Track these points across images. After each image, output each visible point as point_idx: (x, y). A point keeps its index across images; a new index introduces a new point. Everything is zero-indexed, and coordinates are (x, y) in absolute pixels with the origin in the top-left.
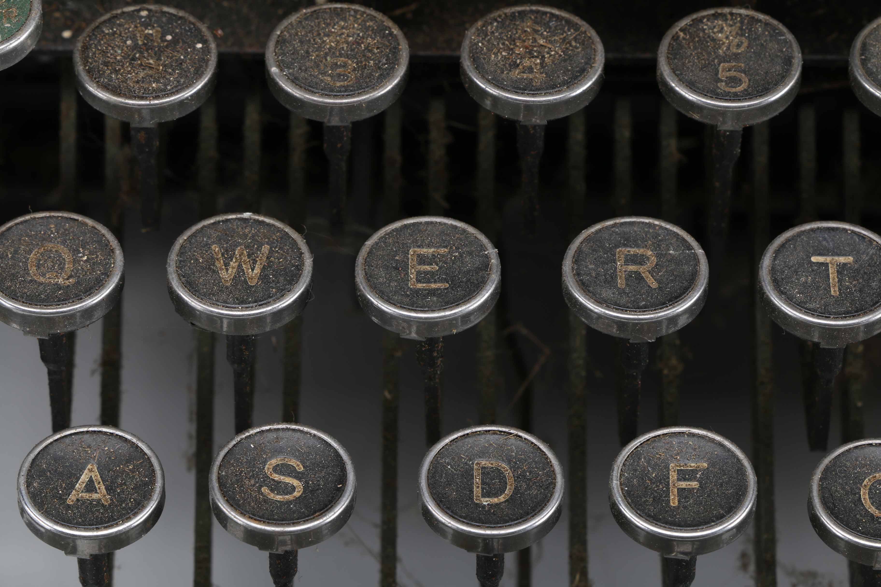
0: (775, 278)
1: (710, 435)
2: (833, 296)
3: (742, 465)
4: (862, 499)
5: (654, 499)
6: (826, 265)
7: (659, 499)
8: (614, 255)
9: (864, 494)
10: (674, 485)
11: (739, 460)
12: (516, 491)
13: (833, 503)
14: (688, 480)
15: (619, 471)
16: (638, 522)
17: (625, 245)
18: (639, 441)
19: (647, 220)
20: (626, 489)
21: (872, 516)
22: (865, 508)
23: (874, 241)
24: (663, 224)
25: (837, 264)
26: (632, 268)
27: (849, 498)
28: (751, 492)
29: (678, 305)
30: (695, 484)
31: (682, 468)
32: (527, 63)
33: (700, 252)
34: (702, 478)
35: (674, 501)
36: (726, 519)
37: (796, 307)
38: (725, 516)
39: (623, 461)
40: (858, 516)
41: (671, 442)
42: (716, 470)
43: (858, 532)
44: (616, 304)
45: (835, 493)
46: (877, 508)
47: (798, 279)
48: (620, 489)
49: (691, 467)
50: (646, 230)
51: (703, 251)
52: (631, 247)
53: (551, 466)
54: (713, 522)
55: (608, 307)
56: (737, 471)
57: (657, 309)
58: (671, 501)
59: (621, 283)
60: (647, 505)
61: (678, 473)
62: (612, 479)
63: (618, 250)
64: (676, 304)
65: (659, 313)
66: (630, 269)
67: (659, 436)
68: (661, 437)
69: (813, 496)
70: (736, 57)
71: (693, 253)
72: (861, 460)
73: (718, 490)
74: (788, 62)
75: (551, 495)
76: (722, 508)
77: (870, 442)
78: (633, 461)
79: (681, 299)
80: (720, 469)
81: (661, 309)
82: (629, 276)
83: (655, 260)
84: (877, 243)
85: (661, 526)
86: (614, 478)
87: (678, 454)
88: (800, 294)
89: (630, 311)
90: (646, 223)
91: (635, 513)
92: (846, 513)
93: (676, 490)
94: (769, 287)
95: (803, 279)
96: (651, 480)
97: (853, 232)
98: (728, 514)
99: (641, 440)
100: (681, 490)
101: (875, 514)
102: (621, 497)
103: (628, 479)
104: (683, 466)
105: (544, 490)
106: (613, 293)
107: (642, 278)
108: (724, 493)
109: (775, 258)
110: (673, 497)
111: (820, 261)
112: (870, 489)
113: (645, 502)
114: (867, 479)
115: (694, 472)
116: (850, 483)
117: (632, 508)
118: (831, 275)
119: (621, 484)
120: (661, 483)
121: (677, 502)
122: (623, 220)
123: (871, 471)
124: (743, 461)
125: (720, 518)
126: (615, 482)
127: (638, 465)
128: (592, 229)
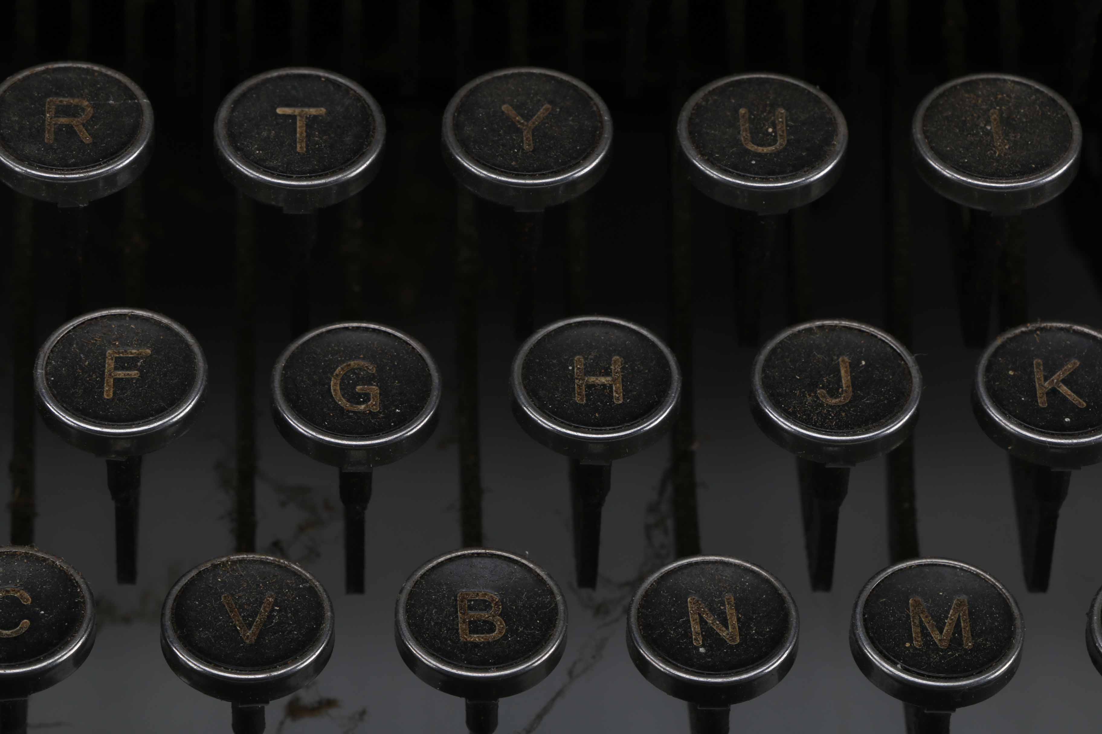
0: (231, 132)
1: (156, 317)
2: (299, 153)
3: (192, 351)
4: (332, 391)
5: (85, 391)
6: (293, 117)
7: (91, 390)
8: (44, 106)
9: (335, 384)
10: (110, 375)
11: (188, 345)
13: (297, 395)
14: (127, 369)
15: (46, 358)
16: (64, 417)
17: (57, 95)
18: (71, 324)
19: (85, 66)
20: (52, 379)
21: (342, 409)
22: (334, 400)
23: (352, 89)
24: (104, 70)
25: (306, 117)
26: (63, 120)
27: (317, 389)
28: (200, 382)
29: (114, 163)
30: (134, 374)
31: (121, 355)
33: (145, 101)
34: (143, 367)
35: (108, 393)
36: (168, 413)
37: (253, 165)
38: (167, 409)
39: (51, 347)
40: (325, 410)
41: (110, 325)
42: (160, 357)
43: (323, 427)
44: (40, 161)
45: (300, 383)
46: (348, 401)
47: (258, 134)
48: (44, 379)
49: (131, 353)
50: (83, 76)
51: (148, 101)
52: (64, 96)
54: (152, 415)
55: (31, 166)
56: (185, 358)
57: (89, 168)
58: (105, 393)
59: (48, 137)
60: (76, 398)
61: (116, 361)
62: (36, 368)
63: (48, 100)
64: (111, 161)
65: (90, 171)
66: (62, 122)
67: (96, 318)
68: (99, 319)
69: (274, 387)
71: (135, 103)
72: (335, 346)
73: (161, 380)
76: (164, 401)
77: (346, 325)
78: (63, 347)
79: (118, 156)
80: (165, 356)
81: (93, 167)
82: (59, 129)
83: (92, 112)
84: (355, 92)
85: (90, 421)
86: (39, 367)
87: (116, 339)
88: (259, 151)
89: (56, 170)
90: (83, 68)
91: (60, 406)
92: (312, 406)
93: (112, 380)
94: (223, 143)
95: (265, 134)
96: (82, 369)
97: (328, 79)
98: (170, 407)
99: (74, 323)
100: (118, 381)
101: (345, 407)
102: (46, 389)
103: (55, 368)
104: (122, 353)
106: (39, 150)
107: (75, 132)
108: (168, 383)
109: (233, 110)
110: (107, 389)
111: (288, 113)
112: (342, 379)
113: (73, 394)
114: (340, 368)
115: (135, 359)
116: (319, 373)
117: (57, 400)
118: (298, 130)
119: (46, 374)
120: (94, 372)
121: (111, 393)
122: (56, 66)
123: (345, 358)
124: (193, 347)
125: (161, 412)
126: (39, 371)
127: (68, 352)
128: (20, 76)
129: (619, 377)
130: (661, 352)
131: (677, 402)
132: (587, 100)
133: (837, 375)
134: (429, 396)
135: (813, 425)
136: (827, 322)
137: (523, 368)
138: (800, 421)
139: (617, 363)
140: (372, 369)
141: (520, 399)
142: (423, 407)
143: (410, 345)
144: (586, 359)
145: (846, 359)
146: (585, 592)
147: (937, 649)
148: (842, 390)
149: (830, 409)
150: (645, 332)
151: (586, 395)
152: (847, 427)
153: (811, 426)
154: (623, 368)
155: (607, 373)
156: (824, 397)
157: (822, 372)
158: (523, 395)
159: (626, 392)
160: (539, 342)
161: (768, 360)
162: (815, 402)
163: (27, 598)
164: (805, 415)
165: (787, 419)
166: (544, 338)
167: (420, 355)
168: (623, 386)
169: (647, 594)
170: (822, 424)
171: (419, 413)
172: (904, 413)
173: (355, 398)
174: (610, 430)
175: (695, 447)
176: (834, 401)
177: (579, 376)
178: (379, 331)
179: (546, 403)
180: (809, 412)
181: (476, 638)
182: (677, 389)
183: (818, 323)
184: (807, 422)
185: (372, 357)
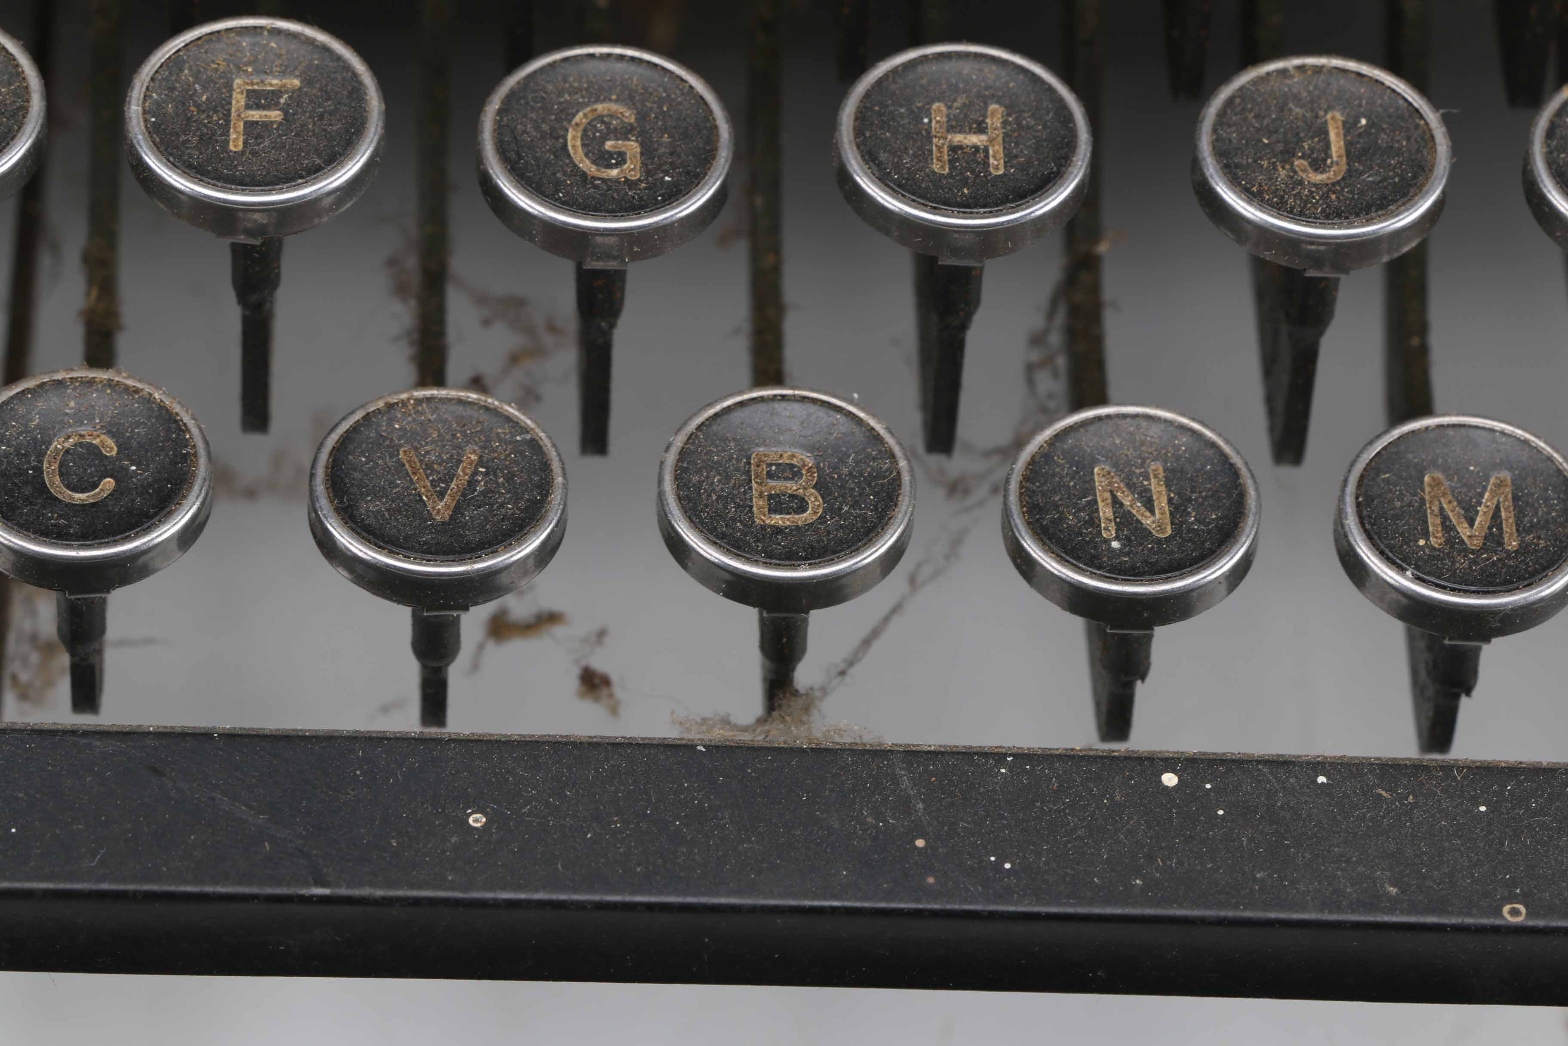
1: (309, 31)
3: (361, 83)
4: (570, 148)
5: (201, 139)
7: (211, 138)
9: (574, 138)
10: (239, 115)
11: (355, 75)
13: (518, 153)
14: (264, 108)
15: (144, 90)
16: (170, 176)
18: (181, 39)
20: (153, 119)
21: (584, 175)
22: (572, 162)
27: (547, 144)
28: (373, 130)
30: (275, 115)
31: (256, 87)
34: (289, 105)
35: (236, 142)
36: (324, 174)
38: (323, 168)
39: (151, 73)
40: (559, 175)
41: (240, 43)
42: (314, 91)
43: (556, 200)
45: (522, 135)
46: (594, 162)
48: (141, 120)
49: (271, 85)
53: (24, 79)
54: (301, 177)
56: (351, 93)
58: (231, 143)
60: (188, 148)
61: (247, 96)
62: (129, 103)
67: (218, 32)
68: (222, 33)
69: (483, 140)
72: (574, 81)
73: (314, 124)
75: (20, 128)
76: (319, 156)
77: (590, 50)
78: (170, 73)
80: (321, 90)
85: (209, 183)
86: (134, 101)
87: (249, 63)
91: (164, 160)
92: (539, 169)
93: (242, 124)
96: (198, 106)
98: (329, 165)
99: (185, 38)
100: (250, 126)
101: (588, 173)
102: (143, 134)
103: (157, 103)
104: (257, 84)
105: (8, 119)
108: (325, 130)
110: (234, 136)
112: (585, 131)
113: (184, 142)
114: (581, 113)
115: (276, 94)
116: (551, 120)
117: (160, 152)
119: (145, 112)
120: (216, 112)
121: (241, 143)
123: (589, 99)
124: (363, 77)
125: (314, 172)
126: (134, 107)
127: (177, 81)
129: (998, 135)
130: (1061, 100)
131: (1085, 175)
133: (1325, 139)
134: (714, 158)
135: (1288, 212)
136: (1311, 61)
137: (856, 119)
138: (1269, 205)
139: (995, 116)
140: (629, 116)
141: (851, 165)
142: (706, 174)
143: (686, 82)
144: (950, 108)
145: (1338, 115)
146: (936, 460)
147: (1465, 550)
148: (1332, 162)
149: (1314, 189)
150: (1037, 69)
151: (950, 161)
152: (1339, 216)
153: (1285, 213)
154: (1005, 123)
155: (981, 129)
156: (1304, 171)
157: (1302, 135)
158: (855, 158)
159: (1009, 157)
160: (880, 82)
161: (1222, 114)
162: (1292, 177)
163: (110, 447)
164: (1276, 197)
165: (1250, 202)
166: (886, 77)
167: (702, 98)
168: (1005, 148)
169: (1033, 461)
170: (1301, 211)
171: (699, 183)
172: (1425, 196)
173: (604, 159)
174: (985, 212)
175: (1103, 248)
176: (1318, 178)
177: (938, 132)
178: (640, 61)
179: (890, 173)
180: (1282, 193)
181: (778, 520)
182: (1085, 155)
183: (1297, 61)
184: (1279, 207)
185: (629, 98)
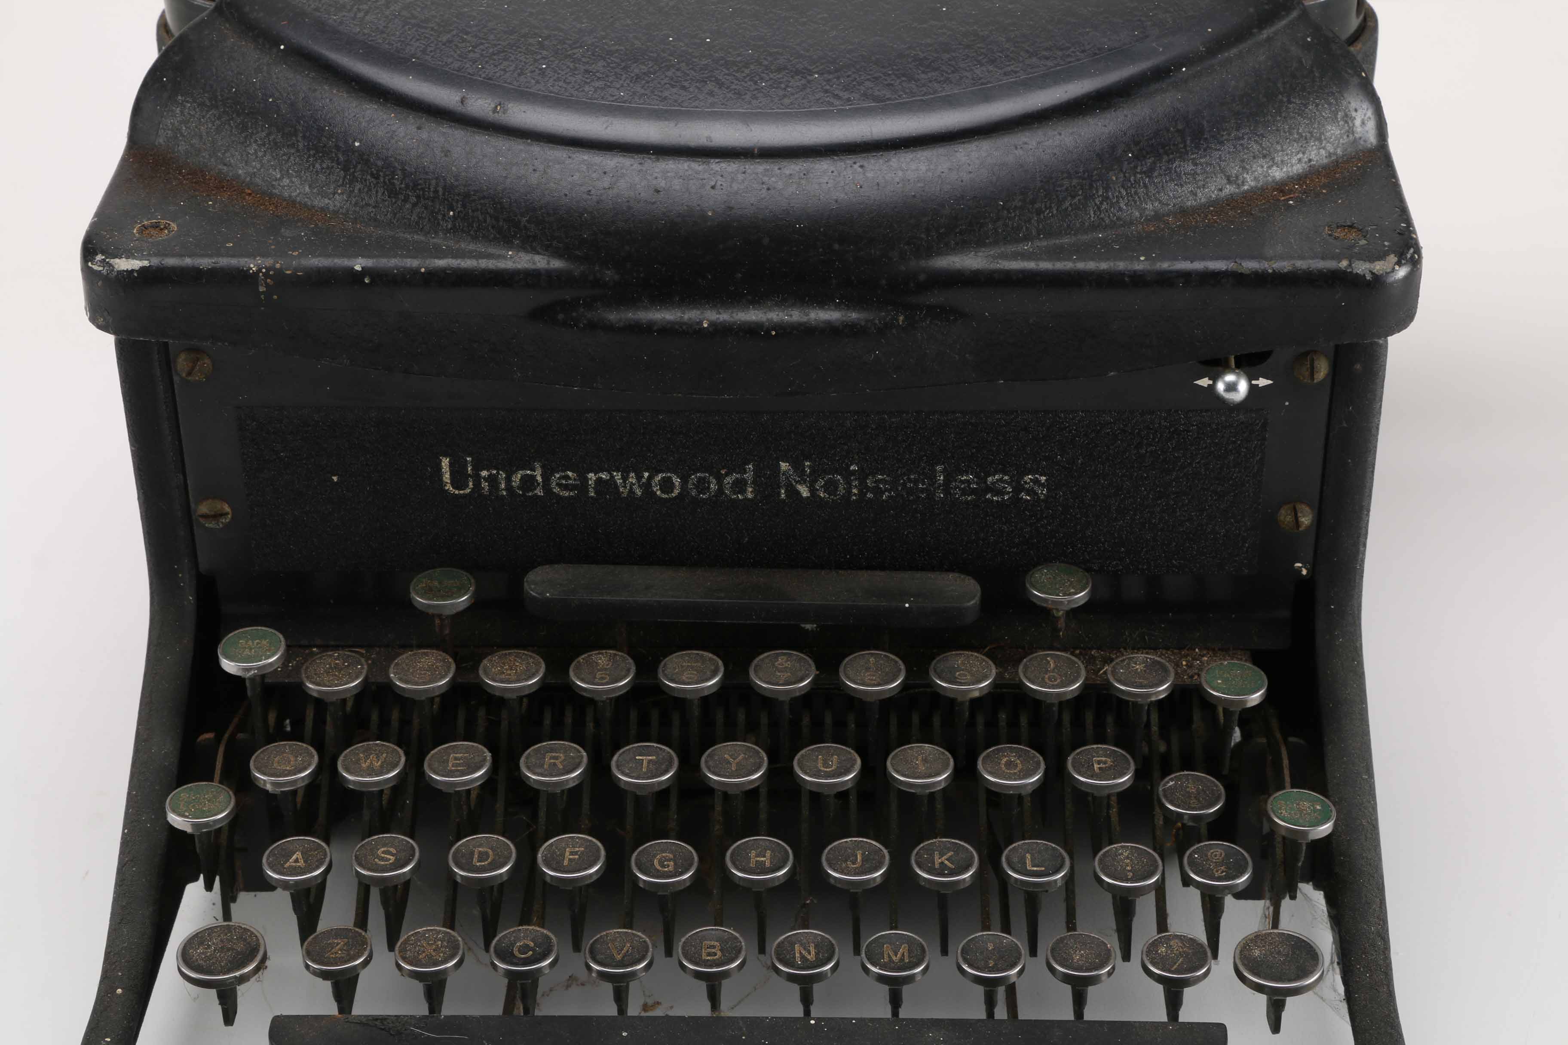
0: (618, 765)
1: (586, 837)
2: (644, 772)
3: (599, 849)
4: (655, 864)
5: (556, 863)
6: (643, 760)
7: (559, 863)
8: (545, 756)
9: (656, 862)
10: (567, 857)
11: (598, 847)
12: (493, 860)
13: (640, 865)
14: (574, 855)
15: (542, 852)
16: (547, 871)
17: (550, 752)
18: (553, 840)
19: (562, 743)
20: (544, 859)
21: (657, 870)
22: (654, 867)
24: (569, 744)
25: (647, 760)
26: (552, 761)
27: (648, 863)
28: (602, 859)
30: (577, 857)
32: (509, 672)
33: (584, 754)
34: (580, 855)
36: (588, 870)
37: (626, 777)
39: (545, 848)
40: (651, 870)
41: (568, 840)
42: (587, 851)
43: (649, 876)
44: (543, 775)
45: (642, 861)
46: (661, 867)
47: (628, 765)
48: (541, 859)
49: (576, 850)
50: (561, 746)
51: (586, 754)
52: (552, 753)
53: (511, 850)
54: (582, 871)
55: (538, 776)
56: (597, 851)
57: (562, 776)
58: (564, 864)
59: (545, 767)
61: (569, 853)
63: (547, 754)
64: (569, 775)
68: (564, 838)
69: (631, 863)
70: (606, 669)
71: (581, 755)
72: (657, 849)
73: (587, 859)
74: (628, 670)
75: (508, 862)
76: (588, 866)
77: (664, 841)
78: (550, 847)
79: (573, 773)
80: (589, 851)
82: (550, 764)
83: (564, 758)
84: (667, 751)
85: (558, 873)
87: (571, 845)
88: (627, 771)
89: (548, 778)
91: (547, 868)
92: (645, 869)
93: (567, 859)
94: (614, 768)
95: (630, 765)
96: (556, 855)
97: (657, 747)
99: (555, 840)
100: (570, 859)
101: (659, 869)
102: (542, 862)
103: (546, 855)
104: (572, 849)
105: (505, 859)
106: (541, 771)
107: (557, 765)
108: (590, 860)
109: (619, 757)
110: (565, 862)
111: (640, 758)
112: (659, 860)
113: (552, 864)
114: (659, 856)
115: (577, 852)
116: (650, 858)
117: (546, 866)
118: (644, 764)
119: (542, 857)
120: (561, 856)
121: (567, 864)
122: (551, 743)
123: (661, 853)
124: (600, 847)
125: (586, 869)
126: (539, 856)
127: (552, 850)
128: (537, 746)
129: (770, 859)
130: (787, 850)
131: (791, 866)
132: (758, 753)
133: (856, 857)
134: (692, 865)
135: (847, 875)
136: (853, 839)
137: (731, 855)
139: (768, 853)
140: (671, 856)
141: (728, 866)
142: (690, 870)
143: (686, 848)
144: (756, 852)
145: (860, 852)
146: (762, 957)
147: (894, 962)
148: (858, 862)
149: (851, 869)
150: (780, 842)
151: (754, 864)
154: (770, 855)
155: (764, 856)
156: (850, 865)
157: (850, 856)
158: (730, 864)
159: (771, 863)
160: (738, 846)
161: (829, 851)
162: (847, 867)
163: (532, 944)
164: (841, 870)
165: (834, 871)
167: (691, 851)
169: (779, 943)
170: (849, 874)
171: (688, 871)
173: (663, 866)
174: (763, 875)
176: (855, 866)
177: (754, 857)
178: (675, 844)
179: (739, 868)
180: (845, 870)
181: (709, 958)
182: (791, 860)
184: (842, 873)
185: (671, 852)
